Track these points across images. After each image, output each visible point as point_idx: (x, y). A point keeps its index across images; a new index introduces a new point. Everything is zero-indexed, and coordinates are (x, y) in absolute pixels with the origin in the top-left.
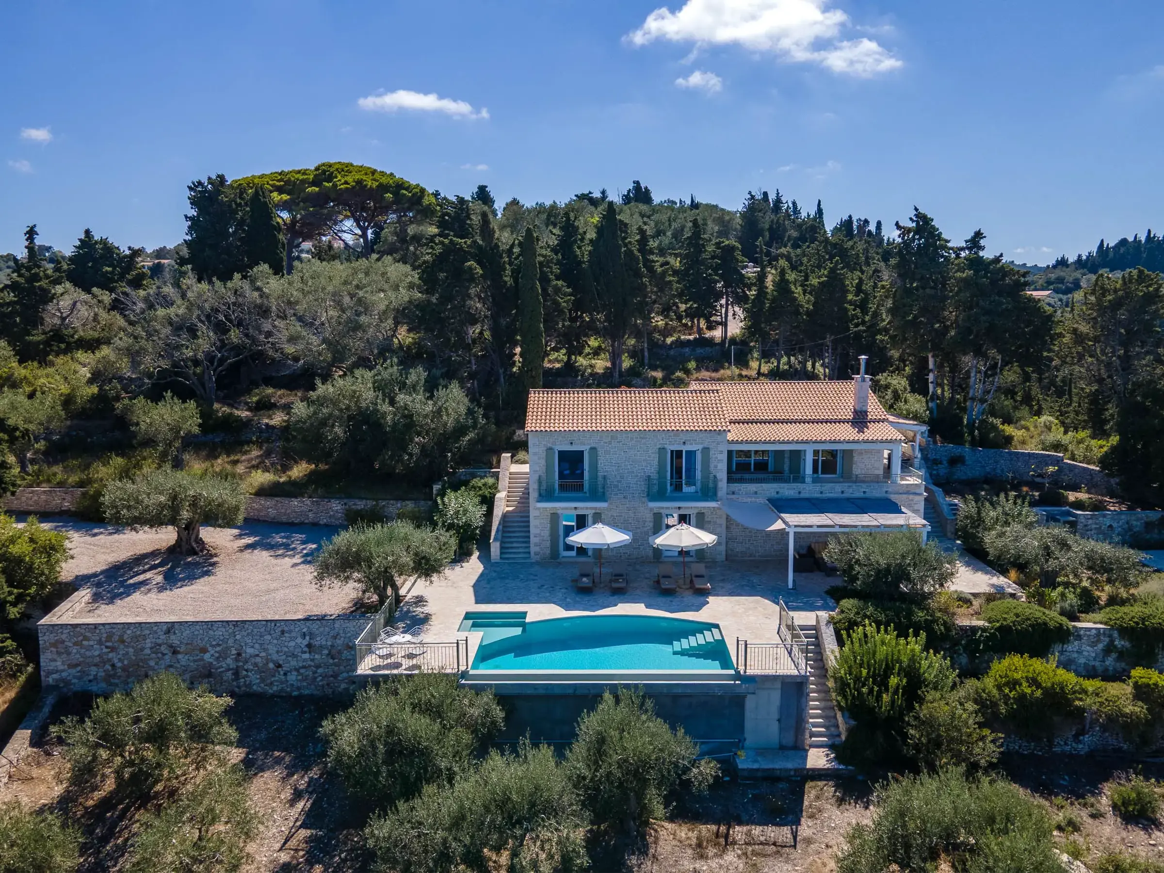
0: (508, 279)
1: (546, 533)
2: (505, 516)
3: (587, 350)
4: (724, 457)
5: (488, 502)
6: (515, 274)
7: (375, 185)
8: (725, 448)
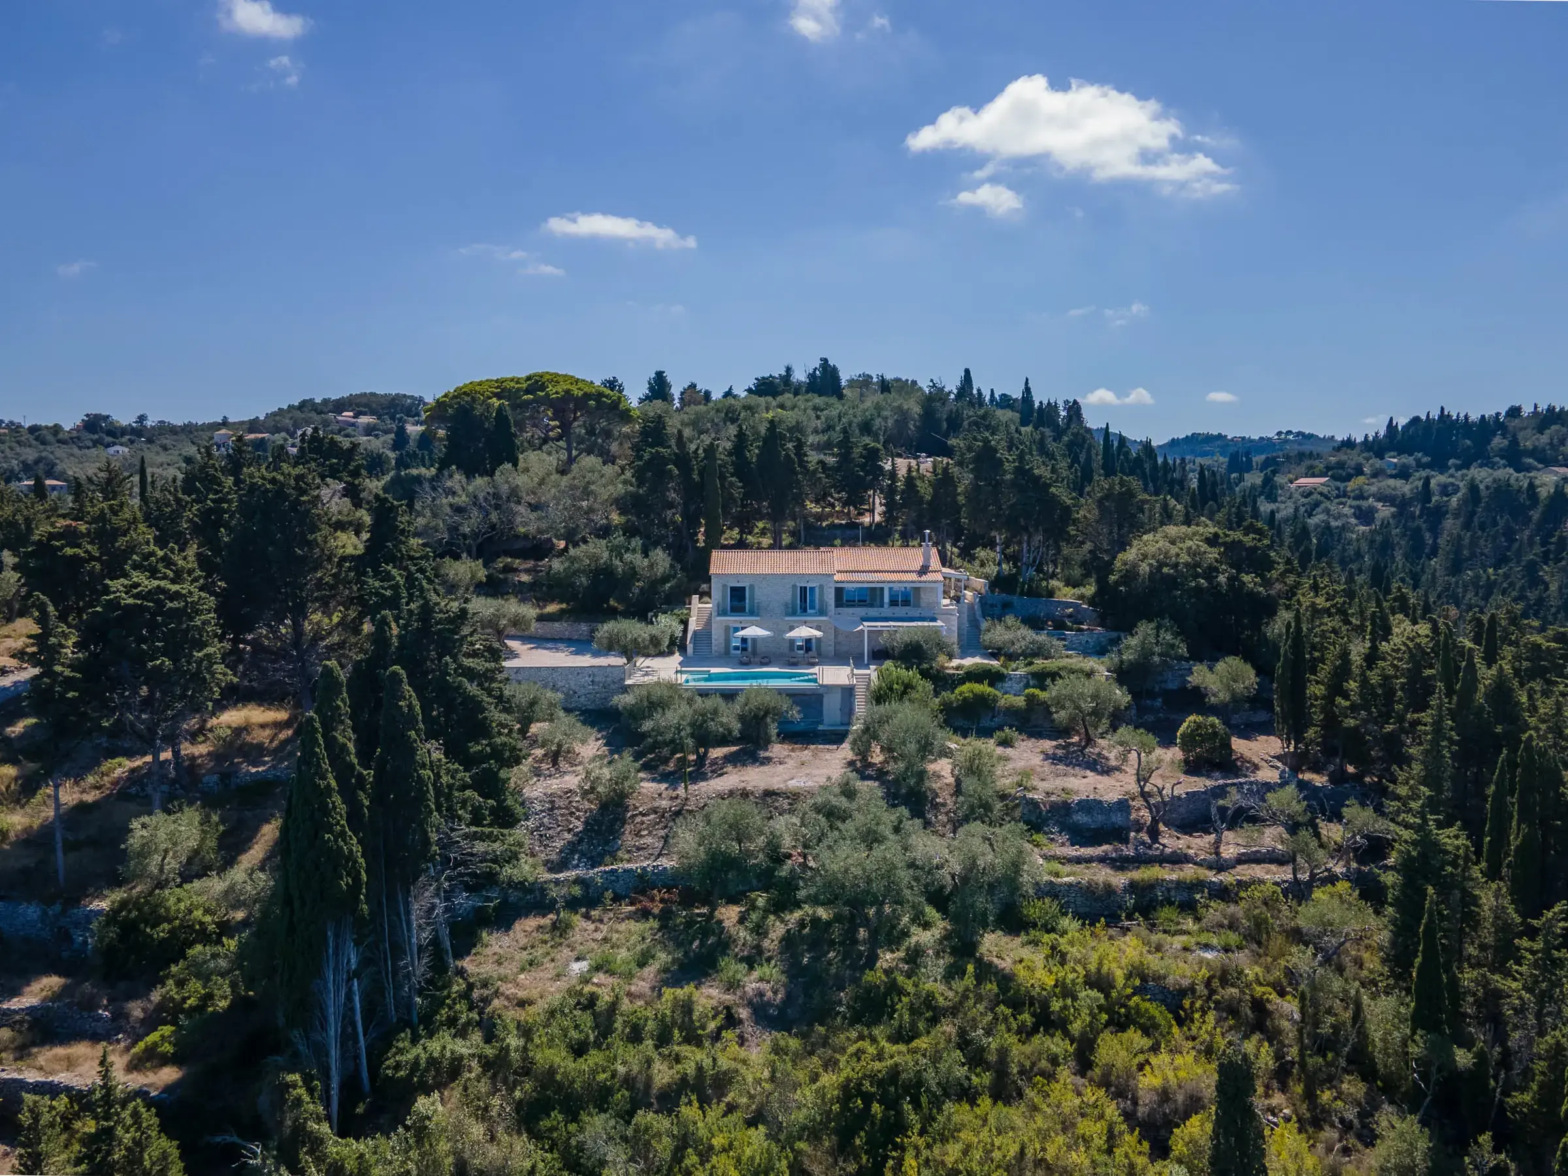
0: (695, 477)
1: (722, 640)
2: (695, 632)
3: (756, 530)
4: (833, 591)
5: (685, 623)
6: (701, 474)
7: (580, 393)
8: (833, 585)
